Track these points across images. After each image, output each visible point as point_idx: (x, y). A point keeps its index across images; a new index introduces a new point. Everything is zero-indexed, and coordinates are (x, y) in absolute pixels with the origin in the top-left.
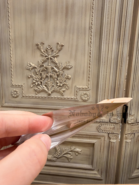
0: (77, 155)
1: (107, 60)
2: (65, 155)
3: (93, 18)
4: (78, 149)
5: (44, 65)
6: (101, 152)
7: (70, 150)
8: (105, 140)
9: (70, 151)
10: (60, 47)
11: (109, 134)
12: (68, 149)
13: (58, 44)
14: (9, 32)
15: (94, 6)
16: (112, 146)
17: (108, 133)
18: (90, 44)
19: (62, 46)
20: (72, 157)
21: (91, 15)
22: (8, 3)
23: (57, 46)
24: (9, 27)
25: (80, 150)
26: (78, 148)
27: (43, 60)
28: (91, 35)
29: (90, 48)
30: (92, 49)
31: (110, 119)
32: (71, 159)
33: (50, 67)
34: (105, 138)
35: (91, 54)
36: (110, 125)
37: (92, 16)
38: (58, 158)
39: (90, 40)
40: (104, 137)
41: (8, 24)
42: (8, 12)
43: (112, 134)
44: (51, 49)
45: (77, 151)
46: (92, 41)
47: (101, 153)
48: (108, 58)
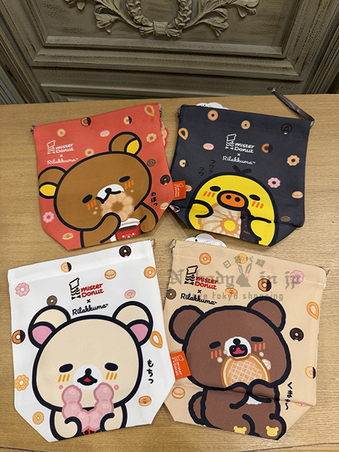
0: (243, 18)
2: (206, 21)
7: (222, 3)
9: (222, 7)
20: (226, 25)
25: (253, 0)
32: (223, 30)
38: (184, 30)
45: (243, 5)
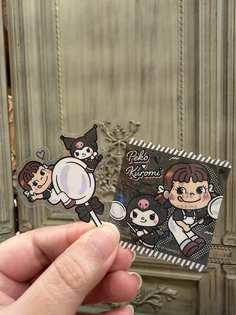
0: (170, 301)
1: (210, 144)
2: (149, 301)
3: (183, 84)
4: (171, 291)
5: (112, 155)
6: (212, 297)
7: (157, 292)
8: (217, 275)
9: (157, 294)
10: (135, 128)
11: (222, 265)
12: (154, 289)
13: (131, 123)
14: (59, 108)
15: (183, 67)
16: (230, 286)
17: (222, 262)
18: (180, 121)
19: (138, 125)
20: (161, 304)
21: (180, 80)
22: (58, 70)
23: (130, 126)
24: (60, 103)
25: (174, 291)
26: (171, 289)
27: (109, 148)
28: (181, 109)
29: (181, 126)
30: (183, 128)
31: (222, 240)
32: (160, 308)
33: (121, 157)
34: (216, 271)
35: (183, 135)
36: (223, 249)
37: (181, 82)
38: (137, 306)
39: (180, 115)
40: (214, 270)
41: (59, 99)
42: (59, 81)
43: (228, 266)
44: (121, 130)
45: (169, 293)
46: (183, 117)
47: (212, 299)
48: (210, 141)
